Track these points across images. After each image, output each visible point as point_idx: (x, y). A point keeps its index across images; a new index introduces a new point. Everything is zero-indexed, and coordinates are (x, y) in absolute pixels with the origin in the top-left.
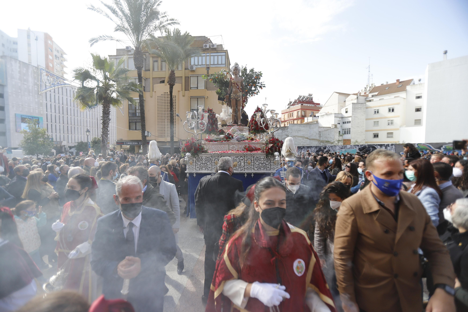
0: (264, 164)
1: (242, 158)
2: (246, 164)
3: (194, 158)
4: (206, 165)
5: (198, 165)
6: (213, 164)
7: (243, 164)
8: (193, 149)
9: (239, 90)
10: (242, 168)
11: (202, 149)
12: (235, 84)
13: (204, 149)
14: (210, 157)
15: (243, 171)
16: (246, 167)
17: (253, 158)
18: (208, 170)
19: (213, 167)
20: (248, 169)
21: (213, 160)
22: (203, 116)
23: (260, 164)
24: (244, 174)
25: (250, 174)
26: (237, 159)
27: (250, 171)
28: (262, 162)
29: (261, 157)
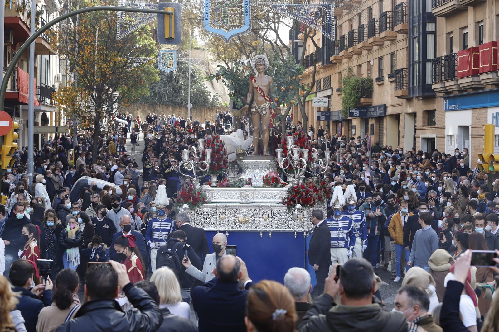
0: (285, 220)
1: (256, 212)
2: (261, 219)
3: (193, 212)
4: (208, 220)
5: (197, 220)
6: (218, 219)
7: (257, 219)
8: (192, 199)
9: (265, 99)
10: (257, 225)
11: (204, 199)
12: (258, 90)
13: (206, 198)
14: (214, 210)
15: (257, 229)
16: (261, 223)
17: (270, 212)
18: (211, 227)
19: (218, 223)
20: (264, 226)
21: (218, 214)
22: (204, 153)
23: (280, 220)
24: (258, 232)
25: (267, 233)
26: (250, 212)
27: (266, 229)
28: (283, 217)
29: (282, 211)
